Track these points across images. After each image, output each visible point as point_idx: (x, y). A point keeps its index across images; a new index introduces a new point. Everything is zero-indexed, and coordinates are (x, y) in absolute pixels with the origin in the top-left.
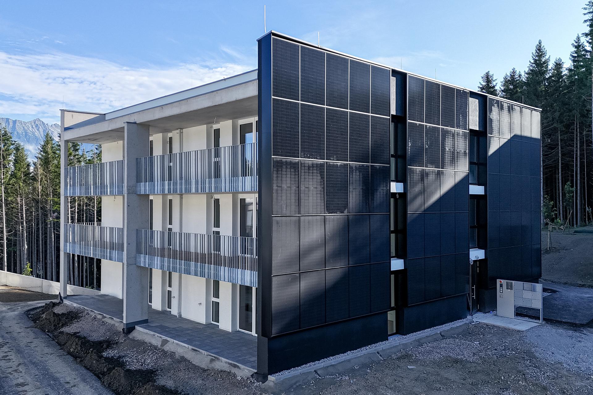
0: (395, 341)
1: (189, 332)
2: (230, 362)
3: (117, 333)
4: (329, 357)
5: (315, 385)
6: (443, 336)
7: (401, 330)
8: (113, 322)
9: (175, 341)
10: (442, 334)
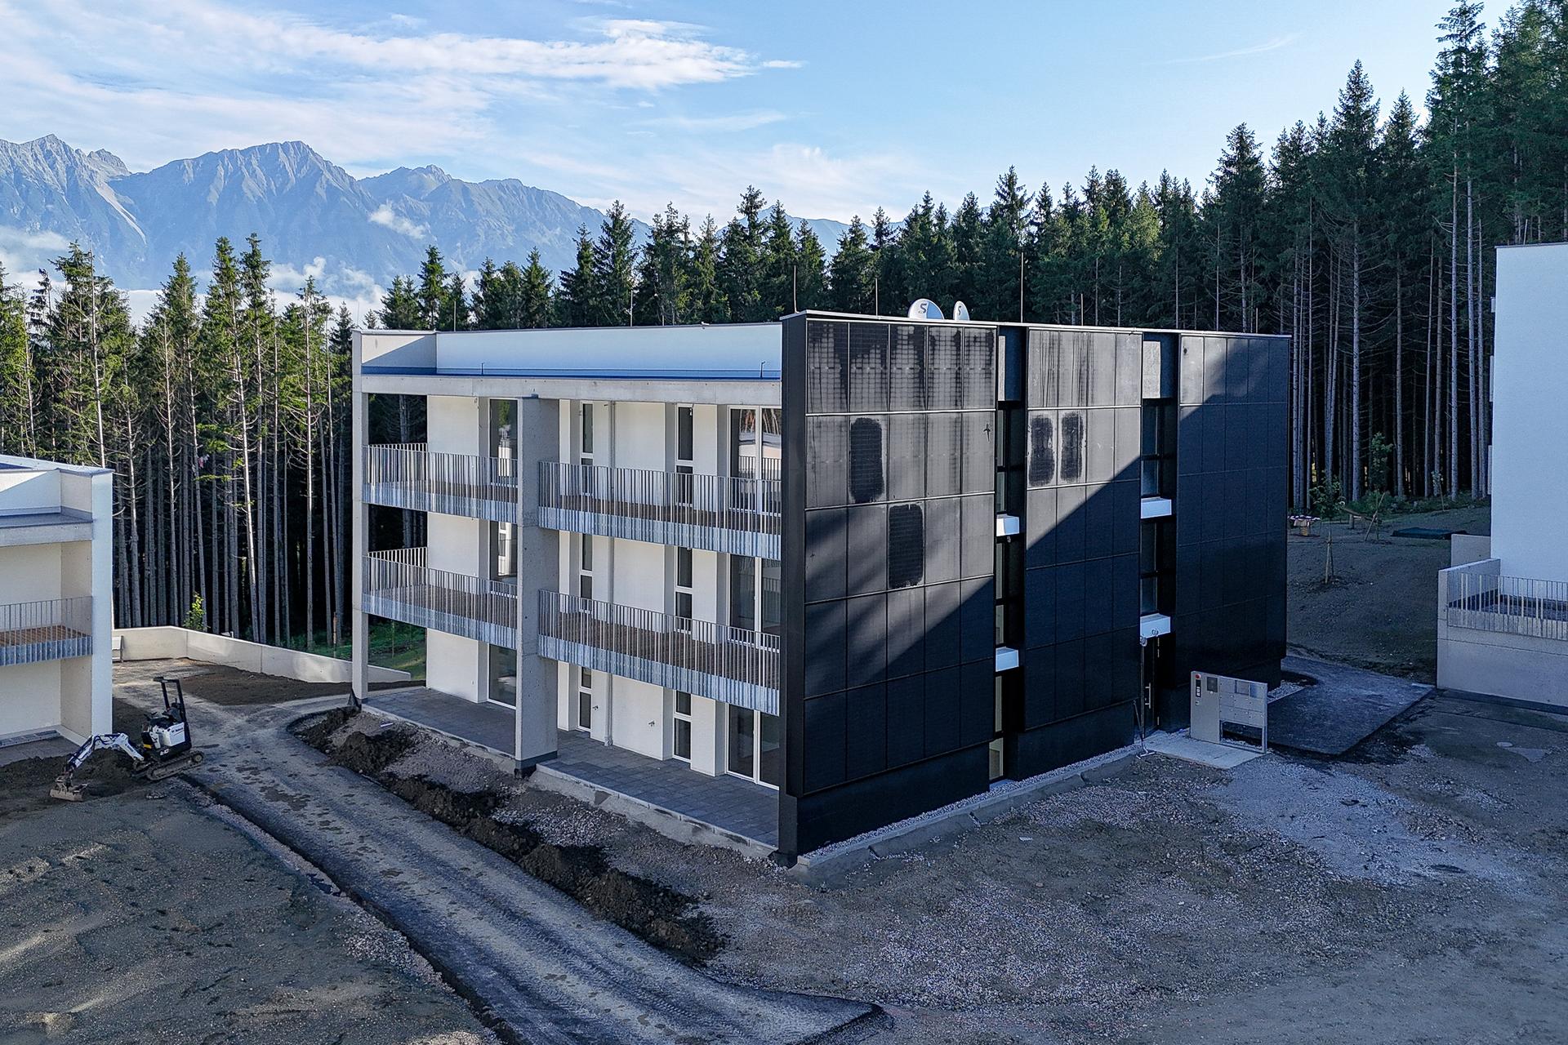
0: (1003, 792)
1: (639, 776)
2: (730, 833)
3: (502, 777)
4: (890, 823)
5: (872, 870)
6: (1086, 782)
7: (1015, 771)
8: (486, 756)
9: (621, 794)
10: (1086, 777)
